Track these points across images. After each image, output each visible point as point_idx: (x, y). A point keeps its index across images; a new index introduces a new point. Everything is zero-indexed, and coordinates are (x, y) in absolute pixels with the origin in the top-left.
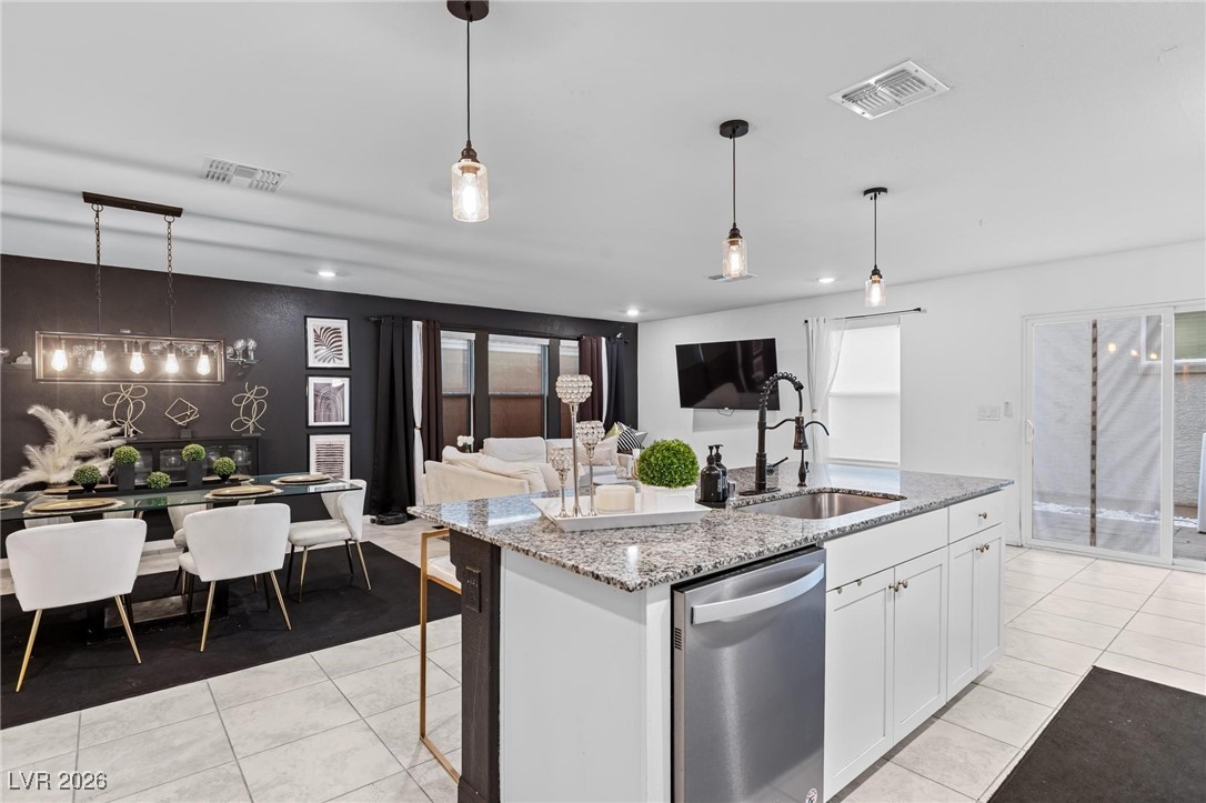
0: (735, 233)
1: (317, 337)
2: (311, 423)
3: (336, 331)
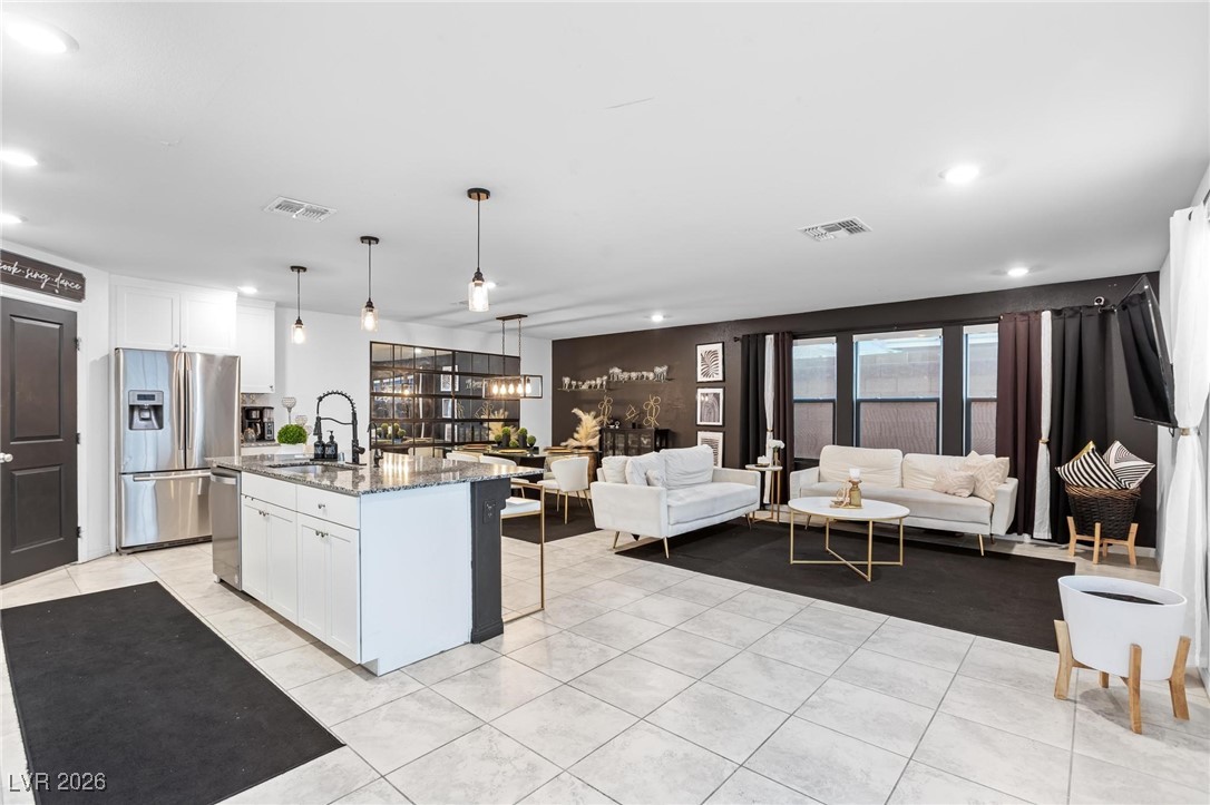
1: (703, 359)
2: (699, 423)
3: (715, 353)
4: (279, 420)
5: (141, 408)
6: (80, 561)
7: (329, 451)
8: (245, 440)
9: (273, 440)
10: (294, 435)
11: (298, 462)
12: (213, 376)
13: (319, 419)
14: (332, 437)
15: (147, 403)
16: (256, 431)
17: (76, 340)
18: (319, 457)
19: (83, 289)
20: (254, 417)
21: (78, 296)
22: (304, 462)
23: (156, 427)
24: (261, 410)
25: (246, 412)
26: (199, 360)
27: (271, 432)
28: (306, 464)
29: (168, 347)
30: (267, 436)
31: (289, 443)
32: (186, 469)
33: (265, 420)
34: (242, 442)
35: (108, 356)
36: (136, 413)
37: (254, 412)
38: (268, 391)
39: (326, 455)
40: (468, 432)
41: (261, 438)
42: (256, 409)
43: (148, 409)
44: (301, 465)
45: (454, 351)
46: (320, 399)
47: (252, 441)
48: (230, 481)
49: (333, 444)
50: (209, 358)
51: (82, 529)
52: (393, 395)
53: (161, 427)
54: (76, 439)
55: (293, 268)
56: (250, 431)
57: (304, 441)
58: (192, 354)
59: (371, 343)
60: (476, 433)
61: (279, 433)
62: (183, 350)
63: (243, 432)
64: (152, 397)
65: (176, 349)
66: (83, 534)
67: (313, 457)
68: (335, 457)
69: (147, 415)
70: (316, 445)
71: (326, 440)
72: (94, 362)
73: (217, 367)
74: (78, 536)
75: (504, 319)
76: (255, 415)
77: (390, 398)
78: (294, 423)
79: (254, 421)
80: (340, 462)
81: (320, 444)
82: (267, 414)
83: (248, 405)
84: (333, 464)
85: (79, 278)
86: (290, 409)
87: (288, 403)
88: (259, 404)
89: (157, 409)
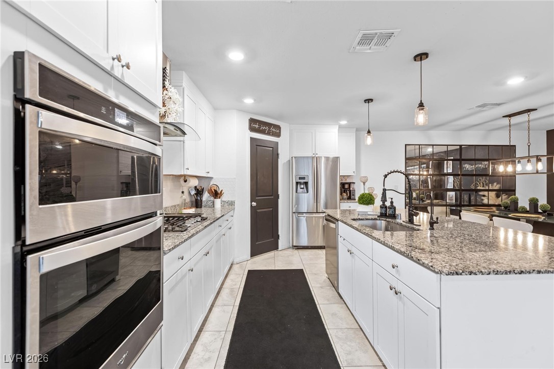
0: (421, 105)
4: (359, 190)
5: (300, 183)
6: (279, 250)
7: (389, 212)
8: (342, 199)
9: (355, 199)
10: (367, 200)
11: (370, 217)
12: (329, 167)
13: (385, 190)
14: (392, 203)
15: (302, 181)
16: (347, 195)
17: (278, 154)
18: (383, 215)
19: (280, 132)
20: (346, 187)
21: (278, 135)
22: (373, 217)
23: (306, 192)
24: (349, 184)
25: (343, 185)
26: (323, 160)
27: (354, 195)
28: (375, 219)
29: (310, 155)
30: (352, 197)
31: (364, 204)
32: (317, 213)
33: (351, 189)
34: (341, 200)
35: (289, 160)
36: (299, 186)
37: (346, 185)
38: (352, 174)
39: (388, 213)
40: (466, 197)
41: (349, 198)
42: (347, 183)
43: (302, 183)
44: (372, 219)
45: (461, 146)
46: (386, 176)
47: (345, 199)
48: (333, 225)
49: (392, 207)
50: (327, 158)
51: (280, 236)
52: (419, 175)
53: (308, 192)
54: (278, 197)
55: (365, 101)
56: (344, 194)
57: (373, 204)
58: (320, 157)
59: (406, 145)
60: (472, 198)
61: (359, 198)
62: (317, 156)
63: (341, 195)
64: (304, 178)
65: (314, 156)
66: (280, 238)
67: (379, 215)
68: (394, 216)
69: (302, 186)
70: (381, 207)
71: (388, 204)
72: (284, 163)
73: (330, 163)
74: (279, 239)
75: (510, 116)
76: (346, 186)
77: (417, 177)
78: (367, 192)
79: (346, 190)
80: (398, 221)
81: (383, 207)
82: (352, 186)
83: (344, 181)
84: (394, 221)
85: (278, 127)
86: (364, 183)
87: (363, 180)
88: (348, 181)
89: (306, 184)
